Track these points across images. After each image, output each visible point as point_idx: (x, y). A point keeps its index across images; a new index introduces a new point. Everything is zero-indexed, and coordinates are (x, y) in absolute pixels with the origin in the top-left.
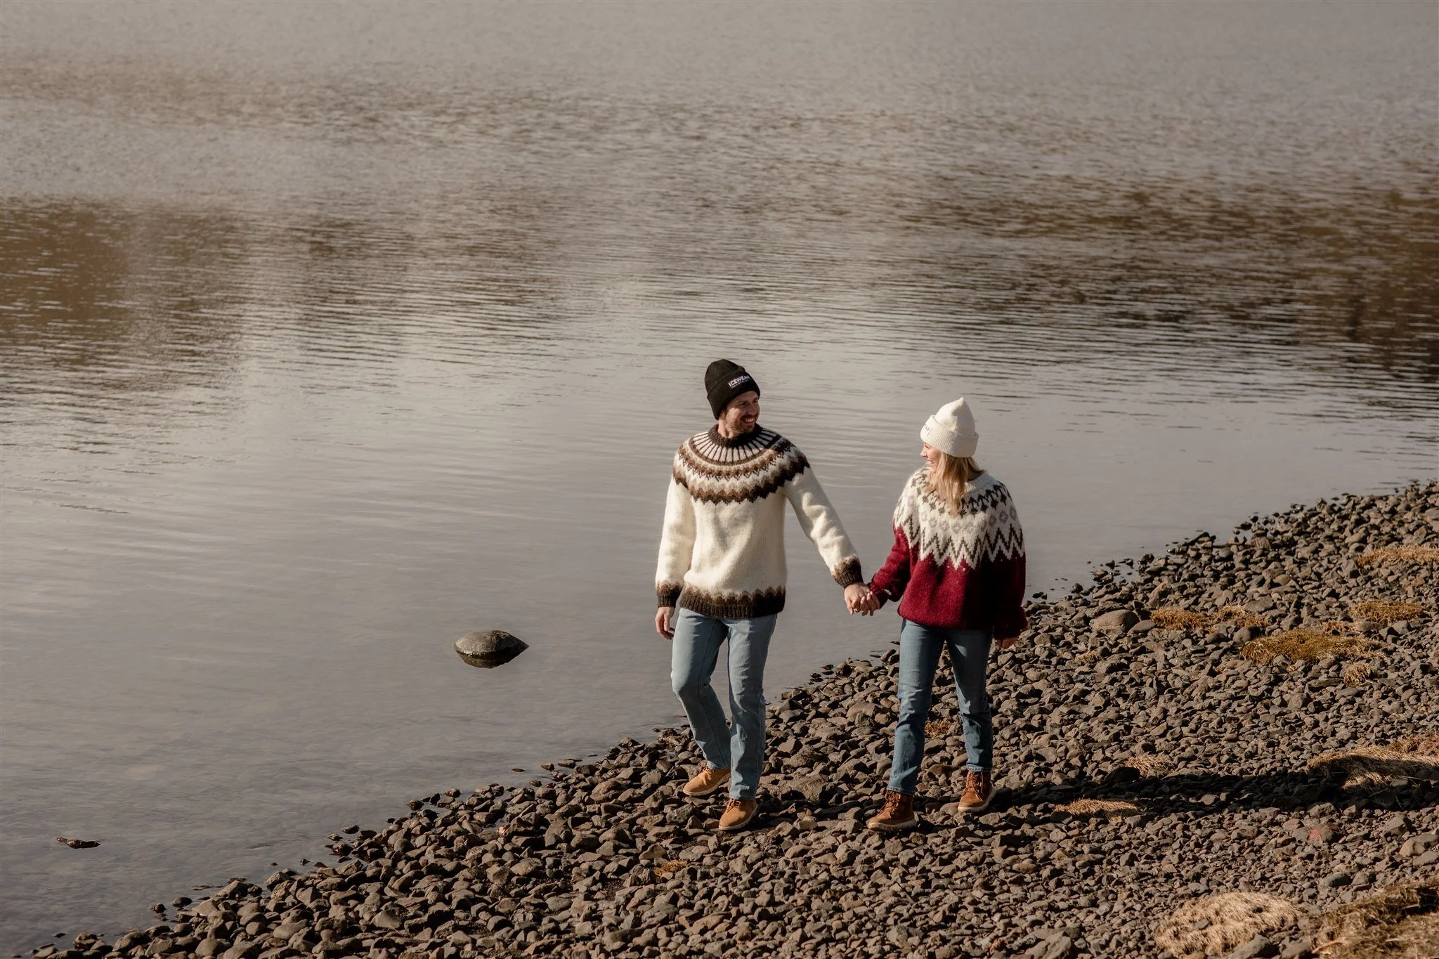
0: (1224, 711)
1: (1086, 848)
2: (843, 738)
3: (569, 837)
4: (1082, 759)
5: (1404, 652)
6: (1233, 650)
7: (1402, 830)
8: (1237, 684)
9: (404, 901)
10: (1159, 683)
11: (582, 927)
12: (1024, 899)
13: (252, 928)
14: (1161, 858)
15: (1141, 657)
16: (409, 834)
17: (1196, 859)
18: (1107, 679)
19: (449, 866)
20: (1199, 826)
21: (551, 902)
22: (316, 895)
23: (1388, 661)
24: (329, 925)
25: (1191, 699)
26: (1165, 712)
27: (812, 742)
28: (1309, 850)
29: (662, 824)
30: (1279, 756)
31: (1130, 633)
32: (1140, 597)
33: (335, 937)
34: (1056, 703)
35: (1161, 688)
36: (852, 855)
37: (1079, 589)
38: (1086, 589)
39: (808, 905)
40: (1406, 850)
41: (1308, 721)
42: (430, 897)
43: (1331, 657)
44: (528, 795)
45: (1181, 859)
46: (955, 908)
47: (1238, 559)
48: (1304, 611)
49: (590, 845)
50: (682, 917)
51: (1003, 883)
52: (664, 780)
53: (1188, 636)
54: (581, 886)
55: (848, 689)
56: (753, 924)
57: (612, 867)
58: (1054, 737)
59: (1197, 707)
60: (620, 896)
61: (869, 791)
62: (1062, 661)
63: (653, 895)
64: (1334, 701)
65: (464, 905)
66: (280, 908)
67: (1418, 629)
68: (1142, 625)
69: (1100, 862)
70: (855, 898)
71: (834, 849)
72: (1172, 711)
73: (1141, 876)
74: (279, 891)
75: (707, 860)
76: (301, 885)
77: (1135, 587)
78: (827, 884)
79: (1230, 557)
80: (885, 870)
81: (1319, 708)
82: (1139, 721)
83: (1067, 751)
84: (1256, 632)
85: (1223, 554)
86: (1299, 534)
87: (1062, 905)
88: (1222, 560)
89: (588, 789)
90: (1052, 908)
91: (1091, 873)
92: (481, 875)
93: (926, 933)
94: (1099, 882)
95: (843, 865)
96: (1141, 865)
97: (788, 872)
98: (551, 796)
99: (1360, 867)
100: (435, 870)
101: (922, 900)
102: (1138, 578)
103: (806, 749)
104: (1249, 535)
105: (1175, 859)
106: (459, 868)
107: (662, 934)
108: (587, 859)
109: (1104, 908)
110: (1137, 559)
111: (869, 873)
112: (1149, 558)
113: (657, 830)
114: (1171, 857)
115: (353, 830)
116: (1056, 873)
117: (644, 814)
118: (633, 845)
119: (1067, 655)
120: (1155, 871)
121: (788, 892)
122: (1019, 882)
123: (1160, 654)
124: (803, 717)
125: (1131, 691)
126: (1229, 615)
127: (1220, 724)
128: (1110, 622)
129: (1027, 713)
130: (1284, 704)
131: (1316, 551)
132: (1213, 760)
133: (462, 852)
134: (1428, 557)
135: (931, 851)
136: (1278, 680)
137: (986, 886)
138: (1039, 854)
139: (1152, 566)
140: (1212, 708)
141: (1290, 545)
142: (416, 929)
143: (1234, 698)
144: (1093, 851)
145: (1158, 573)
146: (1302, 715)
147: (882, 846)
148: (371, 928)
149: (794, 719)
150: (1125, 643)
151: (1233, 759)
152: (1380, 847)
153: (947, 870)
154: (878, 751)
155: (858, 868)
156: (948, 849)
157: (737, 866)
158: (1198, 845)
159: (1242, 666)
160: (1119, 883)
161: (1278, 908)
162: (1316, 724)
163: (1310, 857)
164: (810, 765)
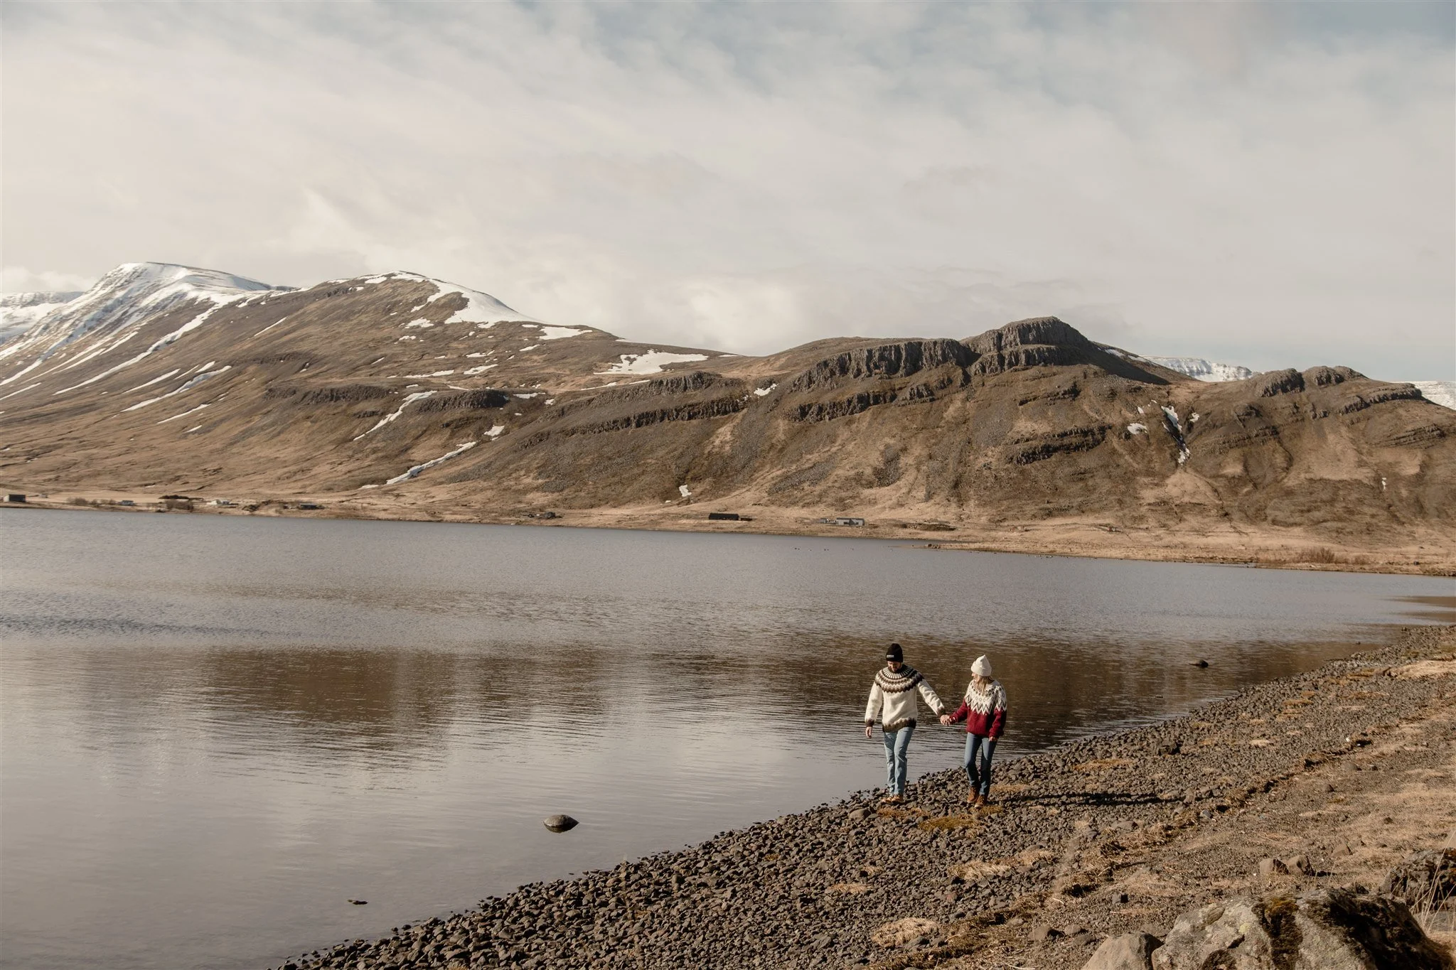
0: (909, 849)
1: (841, 904)
2: (727, 861)
3: (594, 901)
4: (841, 868)
5: (996, 826)
6: (915, 826)
7: (990, 895)
8: (916, 839)
9: (513, 927)
10: (879, 839)
11: (599, 937)
12: (810, 924)
13: (439, 938)
14: (876, 908)
15: (871, 829)
16: (517, 900)
17: (893, 908)
18: (855, 837)
19: (536, 912)
20: (895, 894)
21: (584, 927)
22: (471, 923)
23: (988, 830)
24: (476, 935)
25: (894, 845)
26: (881, 850)
27: (713, 862)
28: (946, 903)
29: (640, 895)
30: (934, 867)
31: (867, 819)
32: (872, 805)
33: (479, 941)
34: (829, 847)
35: (880, 841)
36: (729, 907)
37: (843, 802)
38: (846, 802)
39: (707, 926)
40: (991, 903)
41: (949, 853)
42: (526, 925)
43: (961, 828)
44: (576, 884)
45: (886, 908)
46: (777, 927)
47: (919, 791)
48: (949, 811)
49: (605, 904)
50: (646, 932)
51: (800, 918)
52: (641, 878)
53: (894, 820)
54: (599, 922)
55: (732, 841)
56: (680, 934)
57: (614, 913)
58: (828, 860)
59: (897, 848)
60: (617, 925)
61: (739, 883)
62: (833, 830)
63: (634, 924)
64: (961, 845)
65: (543, 928)
66: (453, 929)
67: (1003, 817)
68: (872, 816)
69: (847, 909)
70: (730, 923)
71: (721, 904)
72: (885, 849)
73: (866, 915)
74: (454, 922)
75: (660, 911)
76: (464, 920)
77: (870, 801)
78: (717, 918)
79: (916, 789)
80: (745, 912)
81: (954, 848)
82: (869, 854)
83: (834, 865)
84: (925, 818)
85: (912, 788)
86: (949, 780)
87: (828, 926)
88: (911, 790)
89: (605, 882)
90: (823, 927)
91: (842, 913)
92: (551, 916)
93: (763, 936)
94: (846, 917)
95: (725, 911)
96: (867, 910)
97: (698, 914)
98: (586, 884)
99: (970, 909)
100: (528, 914)
101: (762, 925)
102: (872, 797)
103: (710, 865)
104: (925, 781)
105: (883, 908)
106: (540, 913)
107: (636, 939)
108: (602, 911)
109: (847, 927)
110: (872, 789)
111: (737, 915)
112: (877, 790)
113: (637, 898)
114: (880, 908)
115: (491, 898)
116: (825, 913)
117: (631, 891)
118: (625, 904)
119: (836, 828)
120: (873, 913)
121: (698, 921)
122: (808, 917)
123: (880, 828)
124: (709, 853)
125: (866, 842)
126: (914, 812)
127: (907, 854)
128: (857, 814)
129: (816, 851)
130: (938, 847)
131: (957, 787)
132: (903, 869)
133: (542, 907)
134: (1009, 789)
135: (767, 905)
136: (935, 837)
137: (792, 918)
138: (818, 906)
139: (878, 793)
140: (903, 848)
141: (945, 784)
142: (518, 938)
143: (914, 844)
144: (844, 905)
145: (881, 795)
146: (946, 851)
147: (744, 903)
148: (497, 938)
149: (705, 854)
150: (864, 823)
151: (912, 868)
152: (979, 902)
153: (774, 912)
154: (744, 866)
155: (732, 912)
156: (775, 904)
157: (674, 912)
158: (893, 902)
159: (919, 832)
160: (855, 917)
161: (929, 924)
162: (952, 854)
163: (946, 906)
164: (711, 872)
